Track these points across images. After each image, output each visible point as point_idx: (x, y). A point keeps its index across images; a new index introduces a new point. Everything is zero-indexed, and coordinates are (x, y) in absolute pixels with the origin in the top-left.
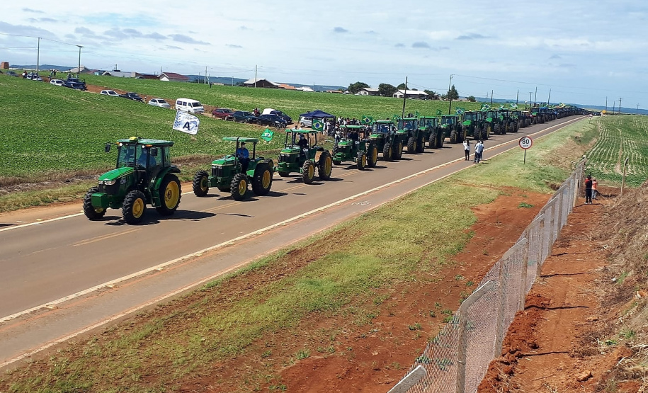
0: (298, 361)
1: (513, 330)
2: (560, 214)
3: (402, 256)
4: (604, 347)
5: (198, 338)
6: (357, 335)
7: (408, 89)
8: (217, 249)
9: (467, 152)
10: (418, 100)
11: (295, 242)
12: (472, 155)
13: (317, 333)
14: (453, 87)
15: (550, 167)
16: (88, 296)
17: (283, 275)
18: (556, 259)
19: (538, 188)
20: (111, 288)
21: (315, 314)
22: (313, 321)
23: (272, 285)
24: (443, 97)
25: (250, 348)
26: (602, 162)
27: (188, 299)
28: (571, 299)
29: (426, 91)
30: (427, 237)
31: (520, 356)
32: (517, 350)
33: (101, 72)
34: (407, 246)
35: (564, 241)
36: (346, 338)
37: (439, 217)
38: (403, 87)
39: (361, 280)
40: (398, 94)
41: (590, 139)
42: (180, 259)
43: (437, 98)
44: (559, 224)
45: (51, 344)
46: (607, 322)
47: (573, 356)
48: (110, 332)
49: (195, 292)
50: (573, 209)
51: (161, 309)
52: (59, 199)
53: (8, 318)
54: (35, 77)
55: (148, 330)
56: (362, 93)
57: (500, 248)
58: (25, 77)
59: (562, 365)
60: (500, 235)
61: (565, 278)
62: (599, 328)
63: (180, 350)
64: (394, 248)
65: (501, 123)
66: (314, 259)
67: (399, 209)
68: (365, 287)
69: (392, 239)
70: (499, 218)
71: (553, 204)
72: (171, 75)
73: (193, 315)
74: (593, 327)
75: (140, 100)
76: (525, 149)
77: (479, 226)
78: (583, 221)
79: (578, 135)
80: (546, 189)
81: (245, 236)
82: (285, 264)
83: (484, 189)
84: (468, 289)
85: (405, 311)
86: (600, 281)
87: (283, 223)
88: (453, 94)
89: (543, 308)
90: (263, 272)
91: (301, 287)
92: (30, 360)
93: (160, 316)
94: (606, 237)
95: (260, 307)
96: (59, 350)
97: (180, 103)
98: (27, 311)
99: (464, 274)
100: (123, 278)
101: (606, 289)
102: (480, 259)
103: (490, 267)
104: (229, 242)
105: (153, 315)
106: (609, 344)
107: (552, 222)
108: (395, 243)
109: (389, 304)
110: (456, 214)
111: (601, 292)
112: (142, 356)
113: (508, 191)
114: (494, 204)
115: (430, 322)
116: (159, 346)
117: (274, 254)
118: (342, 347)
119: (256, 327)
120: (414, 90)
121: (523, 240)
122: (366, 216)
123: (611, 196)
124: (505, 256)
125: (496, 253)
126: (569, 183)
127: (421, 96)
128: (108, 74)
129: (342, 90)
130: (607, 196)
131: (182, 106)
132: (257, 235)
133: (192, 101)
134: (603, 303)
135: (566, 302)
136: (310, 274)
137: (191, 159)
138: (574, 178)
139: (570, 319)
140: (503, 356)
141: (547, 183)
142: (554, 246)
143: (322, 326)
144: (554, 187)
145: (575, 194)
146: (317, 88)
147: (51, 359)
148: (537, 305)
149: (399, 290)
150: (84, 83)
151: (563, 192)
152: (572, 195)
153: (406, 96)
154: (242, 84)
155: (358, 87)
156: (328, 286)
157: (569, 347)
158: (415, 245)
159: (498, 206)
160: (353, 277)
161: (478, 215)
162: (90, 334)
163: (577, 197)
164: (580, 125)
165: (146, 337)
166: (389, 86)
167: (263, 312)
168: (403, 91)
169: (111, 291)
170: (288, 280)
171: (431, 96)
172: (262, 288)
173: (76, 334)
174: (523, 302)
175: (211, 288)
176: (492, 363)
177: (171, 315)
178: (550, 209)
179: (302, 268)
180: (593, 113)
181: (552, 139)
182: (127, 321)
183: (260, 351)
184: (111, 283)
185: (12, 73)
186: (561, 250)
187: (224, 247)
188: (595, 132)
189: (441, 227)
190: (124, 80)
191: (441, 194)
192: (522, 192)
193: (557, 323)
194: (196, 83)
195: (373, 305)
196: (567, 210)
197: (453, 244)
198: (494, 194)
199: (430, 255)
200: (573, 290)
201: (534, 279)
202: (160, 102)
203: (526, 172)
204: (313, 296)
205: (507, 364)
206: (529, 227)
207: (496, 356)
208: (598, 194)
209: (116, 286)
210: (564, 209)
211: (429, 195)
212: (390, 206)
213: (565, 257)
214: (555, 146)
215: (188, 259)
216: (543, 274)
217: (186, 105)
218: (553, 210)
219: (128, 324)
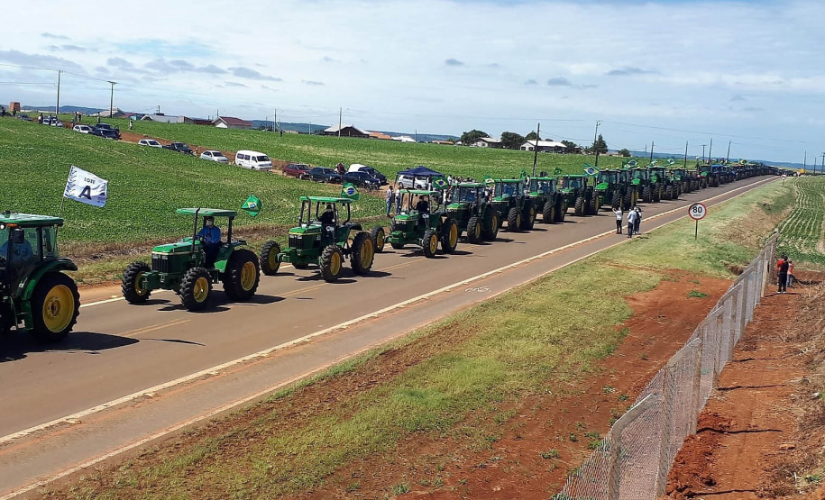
1: (681, 460)
3: (533, 361)
4: (804, 484)
5: (263, 465)
6: (473, 463)
7: (540, 140)
8: (288, 348)
9: (619, 223)
10: (554, 154)
11: (392, 339)
12: (625, 227)
13: (421, 461)
14: (601, 137)
15: (731, 244)
16: (120, 407)
17: (375, 383)
18: (738, 366)
19: (715, 272)
20: (151, 398)
21: (418, 434)
22: (414, 444)
23: (361, 395)
24: (587, 151)
25: (331, 479)
26: (800, 239)
27: (253, 413)
28: (759, 420)
29: (564, 142)
30: (566, 335)
31: (691, 495)
32: (686, 487)
33: (139, 116)
34: (540, 347)
35: (749, 342)
36: (458, 467)
37: (582, 309)
38: (534, 136)
39: (478, 391)
40: (527, 146)
41: (784, 207)
42: (240, 360)
43: (578, 151)
44: (743, 319)
45: (72, 470)
46: (807, 450)
47: (762, 497)
48: (148, 455)
49: (259, 403)
50: (762, 300)
51: (214, 427)
52: (84, 280)
53: (16, 435)
54: (54, 122)
55: (199, 452)
56: (480, 144)
57: (664, 351)
58: (41, 122)
60: (664, 333)
61: (751, 392)
62: (796, 458)
63: (240, 480)
64: (523, 348)
65: (653, 187)
66: (416, 362)
67: (527, 297)
68: (483, 400)
69: (519, 337)
70: (662, 310)
71: (735, 294)
72: (229, 120)
73: (256, 435)
74: (789, 458)
75: (188, 151)
76: (697, 220)
77: (635, 321)
78: (774, 316)
79: (767, 201)
80: (724, 273)
81: (325, 331)
82: (378, 368)
83: (641, 272)
84: (621, 405)
85: (536, 432)
86: (797, 397)
87: (375, 314)
88: (600, 146)
89: (722, 432)
90: (349, 378)
91: (398, 399)
92: (45, 490)
93: (213, 435)
94: (805, 337)
95: (344, 425)
96: (82, 478)
97: (241, 157)
98: (42, 427)
99: (615, 385)
100: (167, 385)
101: (806, 407)
102: (637, 365)
103: (649, 377)
104: (305, 338)
105: (205, 434)
106: (810, 480)
107: (734, 317)
108: (523, 342)
109: (515, 424)
110: (605, 305)
111: (799, 411)
112: (190, 486)
113: (674, 276)
114: (655, 292)
115: (570, 448)
116: (213, 472)
117: (363, 354)
118: (453, 480)
119: (339, 452)
120: (547, 140)
121: (695, 340)
122: (485, 307)
123: (812, 283)
124: (672, 361)
125: (659, 358)
126: (756, 265)
127: (557, 149)
128: (148, 118)
129: (453, 140)
130: (805, 283)
131: (244, 160)
132: (341, 329)
133: (257, 154)
134: (801, 425)
135: (753, 423)
136: (411, 381)
137: (255, 230)
138: (762, 259)
139: (756, 447)
140: (668, 494)
141: (726, 265)
142: (735, 349)
143: (426, 451)
144: (736, 271)
145: (764, 280)
146: (420, 138)
147: (72, 489)
148: (713, 427)
149: (528, 406)
150: (118, 130)
151: (747, 277)
152: (759, 282)
153: (538, 148)
154: (321, 131)
155: (476, 136)
156: (434, 398)
157: (756, 484)
158: (550, 345)
159: (660, 295)
160: (468, 387)
161: (634, 306)
162: (123, 457)
163: (767, 284)
164: (771, 189)
165: (196, 462)
166: (516, 136)
167: (347, 432)
168: (534, 142)
169: (151, 400)
170: (381, 390)
171: (570, 148)
172: (347, 400)
173: (104, 457)
174: (694, 423)
175: (281, 398)
177: (228, 434)
178: (731, 300)
179: (400, 374)
180: (790, 174)
181: (733, 206)
182: (171, 441)
183: (344, 483)
184: (150, 391)
185: (24, 116)
186: (746, 355)
187: (297, 345)
188: (790, 198)
189: (584, 322)
190: (169, 127)
191: (585, 278)
192: (693, 276)
193: (741, 451)
194: (265, 130)
195: (494, 424)
196: (753, 301)
197: (601, 345)
198: (656, 278)
199: (569, 359)
200: (761, 407)
201: (710, 393)
202: (216, 155)
203: (698, 250)
204: (415, 411)
206: (703, 323)
207: (658, 495)
208: (795, 280)
209: (157, 395)
210: (750, 298)
211: (569, 279)
212: (517, 293)
213: (750, 364)
214: (736, 217)
215: (251, 361)
216: (721, 387)
217: (249, 159)
218: (735, 302)
219: (171, 445)
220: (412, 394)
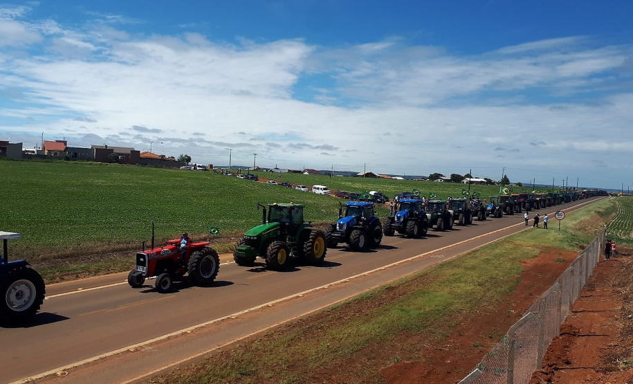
0: (393, 364)
1: (551, 349)
2: (587, 267)
3: (468, 294)
4: (623, 366)
5: (325, 344)
6: (435, 348)
7: (472, 178)
8: (337, 284)
10: (480, 185)
11: (390, 281)
14: (506, 176)
15: (579, 233)
16: (256, 311)
17: (382, 304)
18: (584, 300)
19: (570, 248)
20: (270, 307)
21: (405, 332)
22: (403, 337)
23: (375, 310)
24: (498, 183)
25: (360, 352)
26: (620, 230)
27: (320, 316)
28: (596, 328)
30: (487, 281)
31: (557, 369)
32: (554, 364)
33: (267, 170)
34: (472, 287)
35: (590, 287)
36: (427, 349)
37: (496, 267)
38: (469, 176)
39: (438, 310)
40: (465, 181)
41: (610, 213)
43: (493, 184)
44: (586, 274)
45: (233, 341)
46: (624, 347)
47: (598, 371)
48: (269, 335)
49: (323, 311)
50: (598, 264)
51: (301, 322)
53: (207, 323)
54: (228, 173)
55: (293, 335)
56: (439, 180)
57: (540, 290)
58: (222, 173)
59: (589, 377)
60: (542, 281)
61: (591, 313)
62: (618, 351)
63: (313, 351)
64: (463, 288)
66: (404, 293)
67: (465, 261)
68: (441, 315)
69: (461, 282)
70: (540, 269)
71: (581, 259)
72: (311, 171)
73: (321, 328)
74: (614, 351)
76: (560, 220)
77: (525, 274)
78: (605, 273)
79: (601, 210)
80: (576, 249)
81: (357, 276)
82: (384, 296)
83: (529, 248)
84: (516, 318)
85: (470, 333)
86: (619, 317)
87: (383, 268)
88: (505, 181)
89: (574, 335)
90: (369, 301)
91: (395, 313)
92: (220, 351)
93: (300, 327)
94: (624, 285)
95: (366, 324)
96: (237, 346)
97: (315, 188)
98: (219, 319)
99: (514, 308)
100: (278, 301)
101: (624, 323)
102: (526, 298)
105: (296, 326)
106: (626, 363)
107: (581, 272)
108: (463, 285)
109: (459, 328)
110: (509, 265)
111: (620, 325)
112: (289, 352)
113: (546, 250)
114: (536, 259)
115: (489, 342)
118: (424, 356)
119: (361, 339)
120: (476, 178)
121: (557, 284)
122: (442, 266)
124: (543, 296)
125: (538, 294)
126: (593, 244)
127: (482, 182)
128: (271, 171)
129: (424, 178)
130: (624, 255)
131: (316, 190)
132: (365, 275)
133: (323, 187)
134: (621, 333)
135: (593, 331)
136: (402, 304)
137: (321, 224)
138: (597, 241)
139: (595, 344)
140: (543, 368)
141: (577, 244)
142: (581, 292)
143: (410, 340)
144: (582, 248)
145: (599, 253)
146: (407, 178)
147: (233, 351)
148: (569, 333)
149: (466, 319)
150: (257, 176)
151: (588, 251)
152: (597, 254)
153: (469, 182)
154: (355, 175)
155: (436, 176)
156: (414, 313)
157: (595, 364)
158: (478, 287)
159: (539, 261)
160: (433, 307)
161: (525, 266)
162: (257, 336)
163: (600, 255)
164: (603, 203)
165: (291, 340)
166: (459, 176)
167: (368, 329)
168: (469, 179)
170: (386, 307)
171: (489, 182)
172: (368, 312)
173: (248, 336)
174: (559, 330)
175: (334, 309)
176: (535, 373)
177: (307, 327)
178: (578, 263)
179: (396, 299)
180: (616, 195)
181: (581, 213)
184: (270, 304)
185: (215, 171)
187: (342, 283)
188: (614, 209)
189: (497, 274)
190: (281, 175)
191: (497, 251)
192: (558, 250)
193: (585, 346)
194: (327, 175)
195: (447, 328)
196: (592, 265)
197: (506, 287)
198: (537, 251)
199: (488, 294)
201: (568, 314)
202: (303, 187)
203: (561, 236)
204: (404, 319)
205: (547, 374)
206: (562, 275)
207: (538, 368)
209: (273, 305)
210: (590, 263)
211: (489, 251)
212: (460, 259)
213: (591, 299)
214: (582, 218)
215: (319, 290)
216: (574, 310)
217: (319, 189)
218: (581, 264)
219: (280, 331)
220: (402, 310)
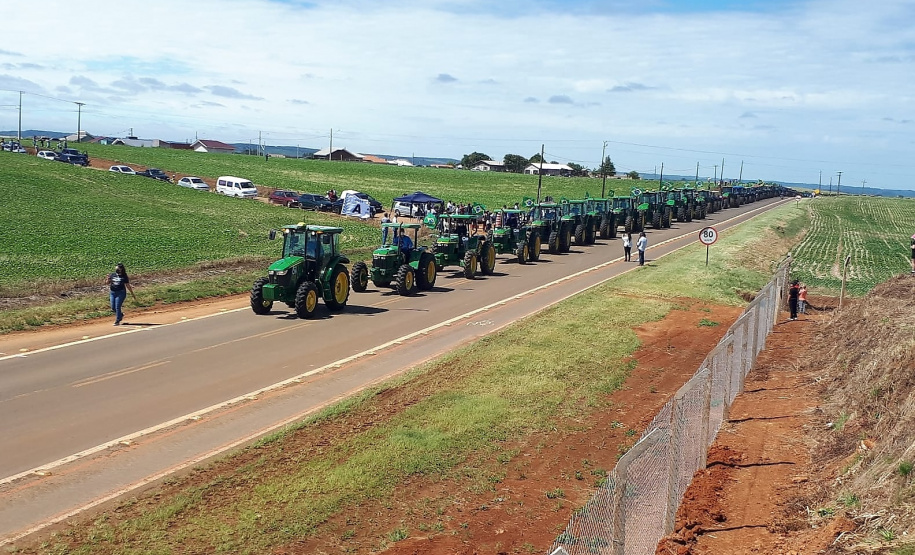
0: (392, 545)
1: (690, 496)
2: (756, 340)
3: (537, 396)
4: (817, 518)
5: (251, 514)
6: (475, 506)
7: (545, 162)
8: (277, 390)
9: (628, 250)
10: (560, 177)
11: (387, 378)
13: (419, 505)
14: (608, 159)
15: (743, 269)
16: (94, 457)
17: (371, 424)
18: (750, 397)
19: (726, 299)
20: (128, 446)
21: (417, 477)
22: (413, 487)
23: (356, 438)
24: (594, 174)
25: (325, 527)
26: (815, 264)
27: (238, 460)
28: (771, 452)
29: (570, 165)
30: (571, 368)
31: (701, 532)
32: (696, 523)
33: (110, 140)
34: (544, 382)
35: (761, 372)
36: (459, 511)
37: (588, 340)
38: (538, 158)
39: (480, 430)
40: (531, 169)
41: (798, 230)
42: (225, 404)
43: (586, 174)
44: (755, 348)
45: (43, 526)
46: (819, 483)
47: (774, 532)
48: (125, 508)
49: (246, 450)
50: (774, 328)
51: (197, 475)
52: (52, 319)
54: (16, 148)
55: (181, 503)
56: (481, 167)
57: (672, 383)
59: (758, 543)
60: (673, 365)
61: (763, 424)
62: (809, 491)
63: (226, 531)
64: (527, 384)
66: (415, 401)
67: (532, 330)
68: (485, 439)
69: (523, 372)
70: (672, 341)
71: (745, 321)
72: (209, 144)
73: (243, 483)
74: (801, 491)
75: (165, 178)
76: (708, 245)
77: (643, 353)
78: (787, 345)
79: (781, 224)
80: (736, 300)
81: (317, 371)
82: (374, 409)
83: (651, 301)
84: (628, 441)
85: (541, 472)
86: (811, 427)
87: (371, 351)
88: (608, 169)
89: (732, 466)
90: (343, 420)
91: (396, 440)
92: (13, 548)
93: (196, 484)
94: (818, 366)
95: (338, 469)
96: (54, 534)
97: (223, 183)
98: (9, 480)
99: (622, 420)
100: (145, 432)
101: (819, 438)
102: (645, 399)
103: (658, 410)
104: (295, 379)
105: (187, 483)
106: (823, 513)
107: (745, 345)
108: (527, 377)
109: (519, 463)
110: (613, 335)
111: (812, 442)
112: (171, 540)
113: (683, 304)
114: (664, 321)
115: (576, 486)
116: (195, 526)
117: (358, 395)
118: (454, 524)
119: (333, 498)
120: (553, 163)
121: (703, 371)
122: (487, 341)
123: (827, 308)
124: (679, 394)
125: (668, 390)
126: (768, 291)
127: (563, 172)
128: (119, 143)
129: (453, 164)
130: (821, 309)
131: (226, 187)
132: (334, 368)
133: (240, 181)
134: (814, 457)
135: (764, 457)
136: (409, 422)
137: (240, 263)
138: (775, 284)
139: (768, 481)
140: (677, 532)
141: (738, 292)
142: (746, 380)
143: (425, 495)
144: (748, 298)
145: (777, 307)
146: (418, 162)
147: (43, 546)
148: (723, 461)
149: (532, 444)
150: (86, 155)
151: (759, 303)
152: (772, 308)
153: (543, 172)
154: (311, 155)
155: (477, 159)
156: (434, 440)
157: (768, 519)
158: (555, 380)
159: (669, 325)
160: (470, 426)
161: (643, 337)
162: (98, 510)
163: (779, 311)
164: (784, 211)
165: (177, 514)
166: (519, 158)
167: (342, 477)
168: (538, 165)
169: (127, 449)
170: (378, 431)
171: (577, 171)
172: (341, 444)
173: (77, 511)
174: (704, 458)
175: (270, 443)
176: (662, 543)
177: (212, 483)
178: (741, 328)
179: (398, 414)
180: (804, 195)
181: (746, 230)
182: (150, 492)
183: (338, 531)
184: (126, 439)
186: (757, 385)
187: (287, 386)
188: (804, 220)
189: (591, 355)
190: (143, 152)
191: (592, 309)
192: (704, 304)
193: (752, 485)
194: (248, 154)
195: (497, 464)
196: (765, 328)
197: (608, 378)
198: (665, 307)
199: (575, 394)
200: (775, 439)
201: (720, 426)
202: (195, 181)
203: (709, 276)
204: (413, 452)
205: (683, 543)
206: (712, 353)
207: (668, 533)
208: (809, 307)
209: (134, 442)
210: (762, 326)
211: (575, 310)
212: (520, 326)
213: (762, 394)
214: (749, 240)
215: (237, 405)
216: (732, 419)
217: (231, 186)
218: (746, 330)
219: (152, 496)
220: (410, 435)
